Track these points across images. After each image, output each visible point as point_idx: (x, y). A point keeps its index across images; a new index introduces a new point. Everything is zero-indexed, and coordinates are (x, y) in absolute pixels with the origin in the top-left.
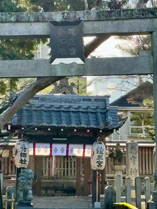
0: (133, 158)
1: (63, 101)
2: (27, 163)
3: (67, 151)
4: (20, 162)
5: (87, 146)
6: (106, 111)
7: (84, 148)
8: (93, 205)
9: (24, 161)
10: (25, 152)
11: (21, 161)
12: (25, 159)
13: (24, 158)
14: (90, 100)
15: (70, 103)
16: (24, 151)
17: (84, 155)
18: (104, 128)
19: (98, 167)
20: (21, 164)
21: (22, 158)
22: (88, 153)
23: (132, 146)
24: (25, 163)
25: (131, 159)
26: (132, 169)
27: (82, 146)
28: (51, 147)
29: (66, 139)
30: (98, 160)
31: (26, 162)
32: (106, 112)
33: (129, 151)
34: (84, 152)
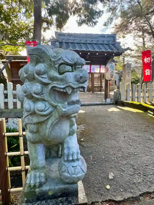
1: (88, 37)
3: (90, 69)
5: (102, 66)
6: (115, 43)
7: (100, 67)
8: (106, 101)
14: (104, 37)
15: (92, 38)
17: (100, 72)
19: (111, 78)
22: (103, 71)
26: (127, 79)
27: (99, 66)
29: (90, 62)
30: (111, 74)
33: (126, 69)
34: (100, 69)
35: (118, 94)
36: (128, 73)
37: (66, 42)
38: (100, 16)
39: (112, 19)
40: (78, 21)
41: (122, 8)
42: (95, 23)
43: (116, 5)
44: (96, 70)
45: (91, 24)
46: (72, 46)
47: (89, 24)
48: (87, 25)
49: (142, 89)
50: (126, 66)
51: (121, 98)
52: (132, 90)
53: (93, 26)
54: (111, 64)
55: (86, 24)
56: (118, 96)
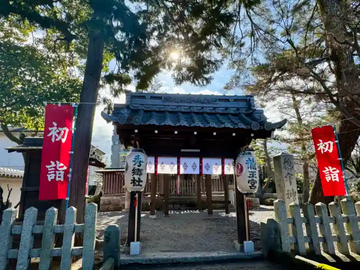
0: (289, 175)
1: (193, 101)
2: (144, 184)
3: (201, 167)
4: (131, 183)
5: (227, 161)
6: (251, 111)
7: (223, 163)
8: (241, 245)
9: (137, 181)
10: (140, 168)
11: (134, 181)
12: (139, 179)
13: (138, 176)
14: (228, 100)
15: (203, 103)
16: (139, 166)
17: (223, 172)
18: (258, 128)
19: (251, 188)
20: (134, 186)
21: (135, 176)
22: (230, 170)
23: (285, 159)
24: (139, 185)
25: (286, 177)
26: (288, 191)
27: (220, 160)
28: (179, 162)
29: (199, 151)
30: (250, 179)
31: (141, 183)
32: (251, 113)
33: (283, 166)
34: (223, 168)
35: (273, 232)
36: (288, 176)
37: (145, 109)
38: (216, 69)
39: (238, 77)
40: (176, 77)
41: (253, 63)
42: (208, 81)
43: (242, 57)
44: (214, 169)
45: (201, 83)
46: (157, 116)
47: (197, 82)
48: (193, 84)
49: (331, 216)
50: (282, 161)
51: (281, 242)
52: (306, 220)
53: (204, 85)
54: (249, 156)
55: (192, 82)
56: (273, 236)
